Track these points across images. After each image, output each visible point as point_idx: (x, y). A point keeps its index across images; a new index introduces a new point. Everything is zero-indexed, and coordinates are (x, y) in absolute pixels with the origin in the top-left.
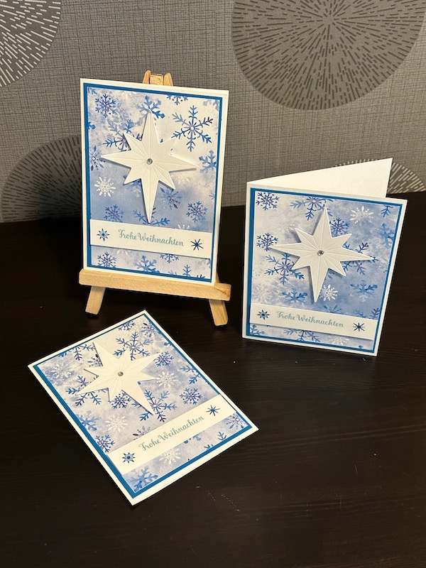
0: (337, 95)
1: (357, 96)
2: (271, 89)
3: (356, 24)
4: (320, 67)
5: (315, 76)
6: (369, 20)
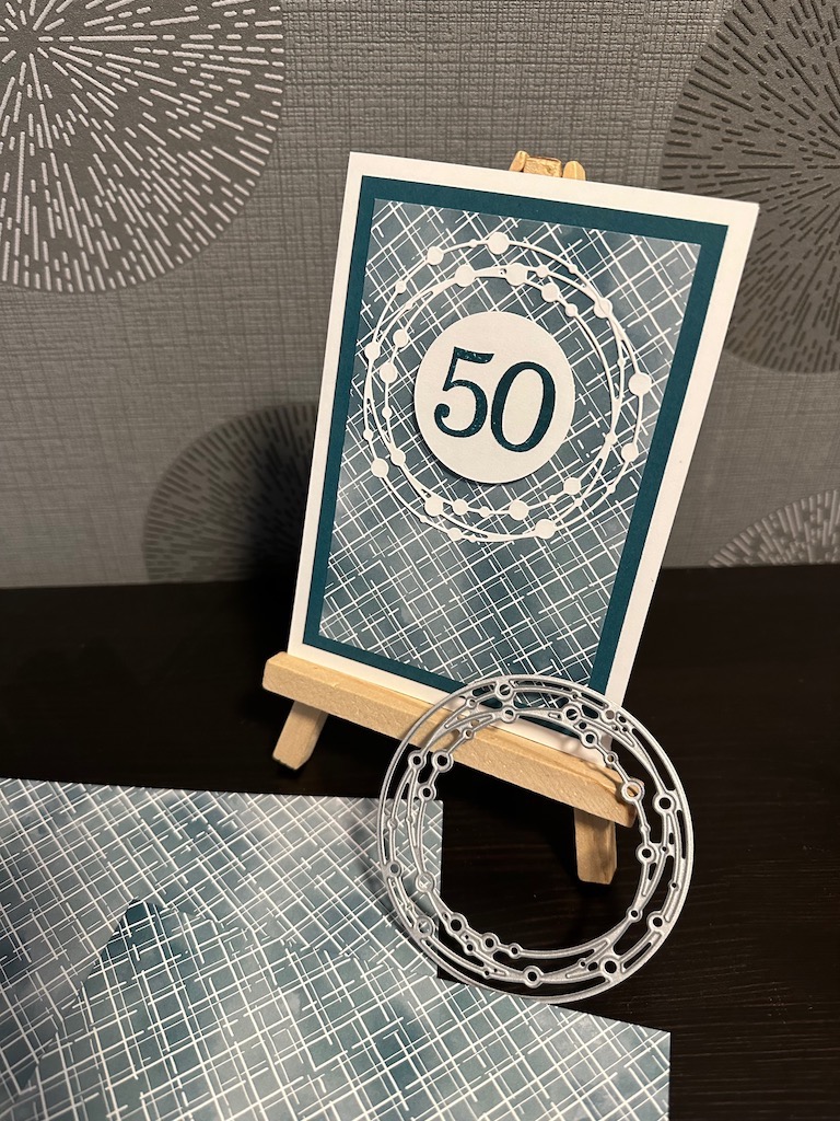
4: (832, 276)
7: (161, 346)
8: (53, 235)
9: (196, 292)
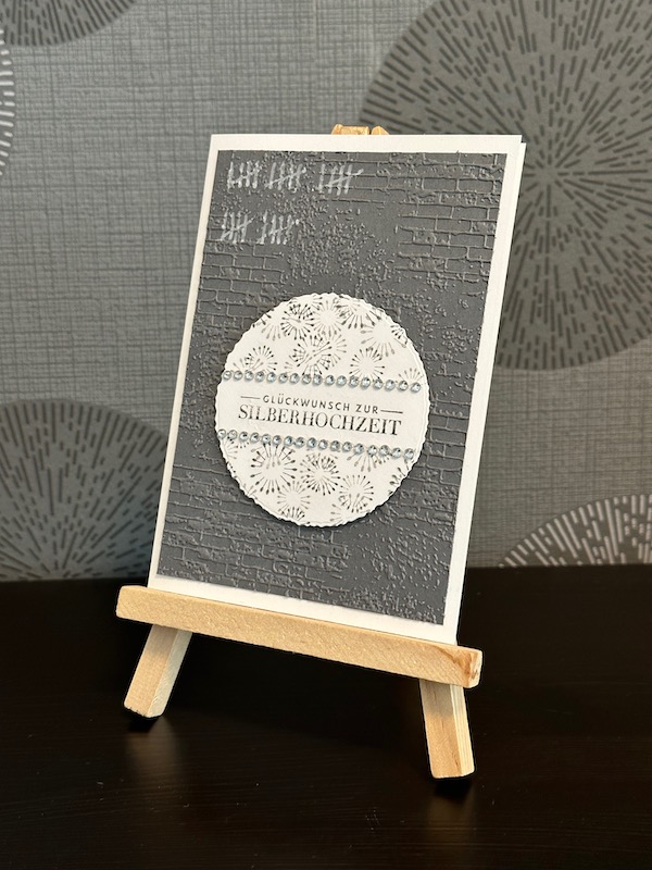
0: (578, 339)
1: (619, 345)
3: (605, 187)
4: (537, 274)
6: (631, 180)
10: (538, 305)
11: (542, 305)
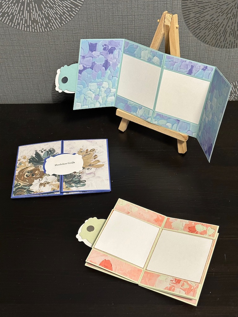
2: (203, 35)
5: (229, 30)
7: (58, 44)
8: (32, 19)
9: (66, 32)
10: (231, 32)
11: (233, 32)
